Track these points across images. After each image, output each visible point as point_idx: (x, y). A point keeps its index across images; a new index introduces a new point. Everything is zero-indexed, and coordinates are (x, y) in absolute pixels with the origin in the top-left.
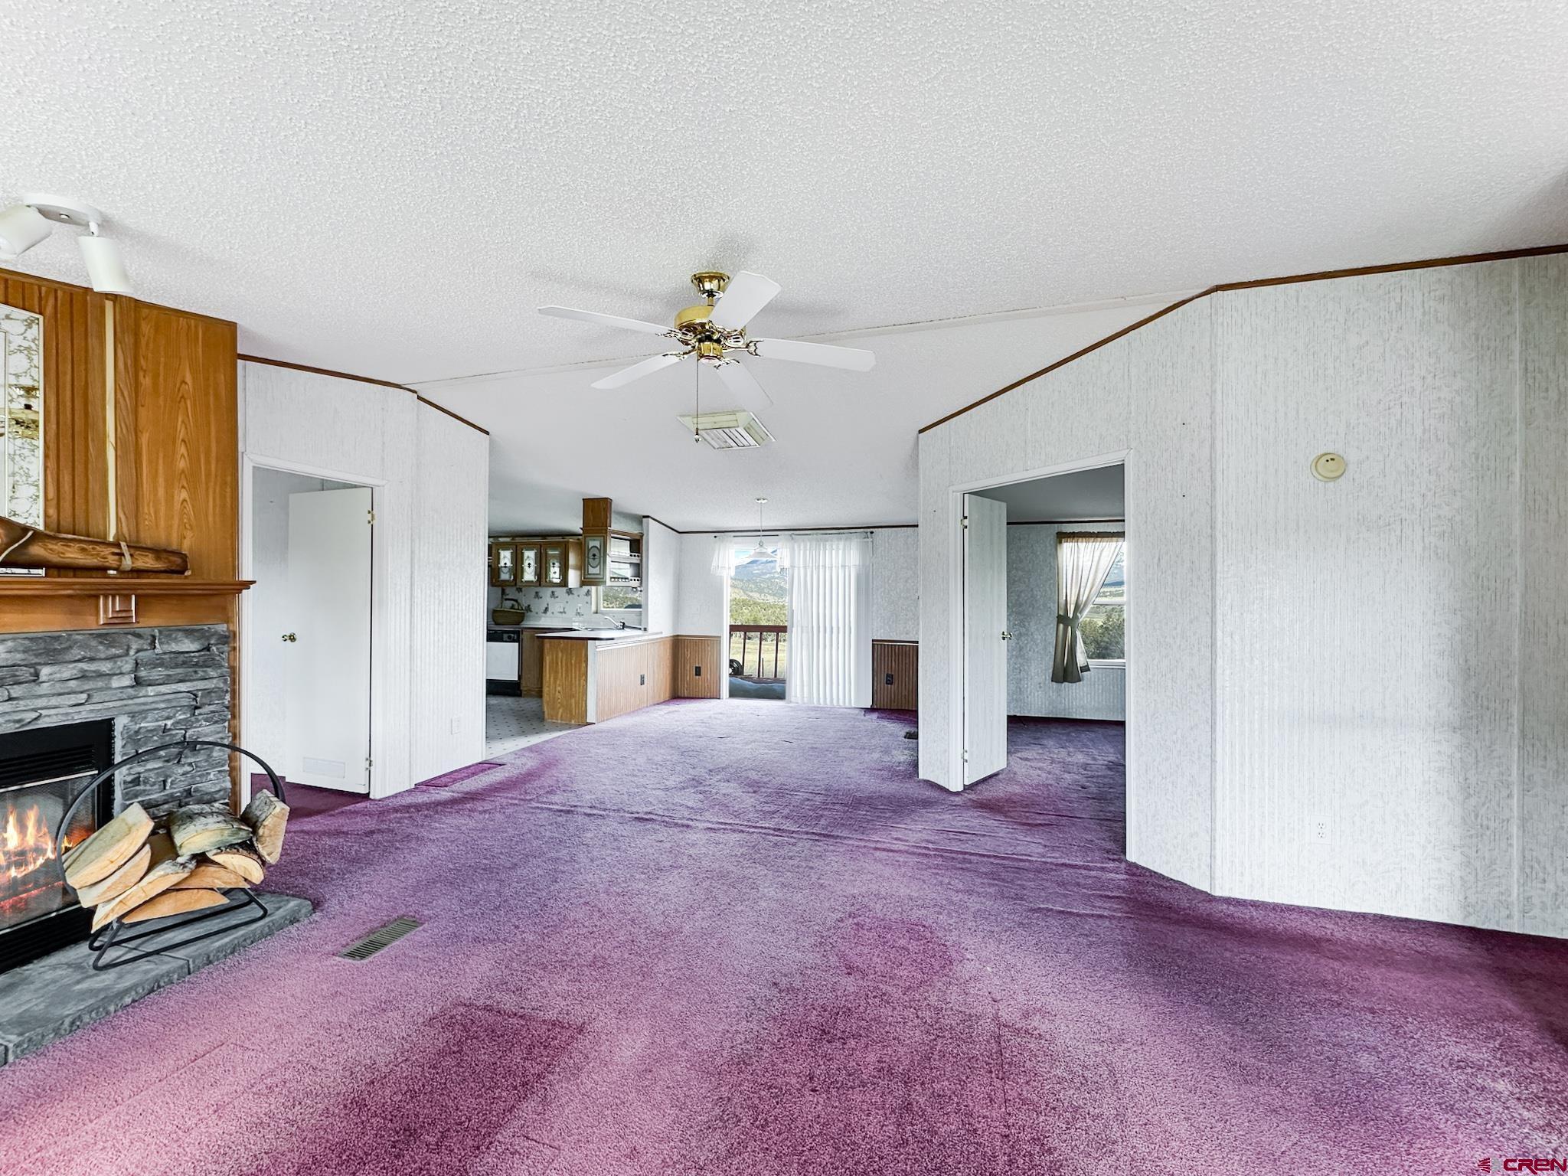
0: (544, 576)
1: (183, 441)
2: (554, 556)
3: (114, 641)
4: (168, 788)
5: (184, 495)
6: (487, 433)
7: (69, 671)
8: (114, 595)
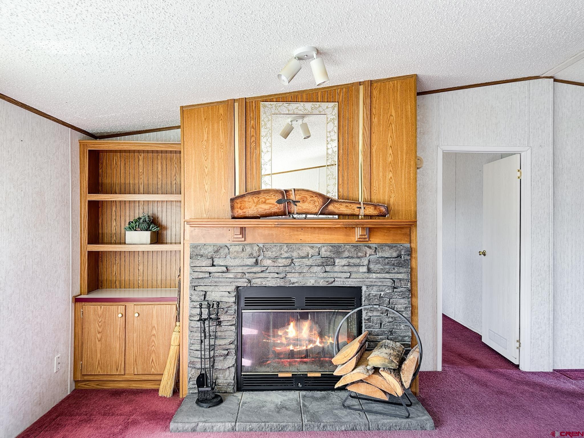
1: (391, 147)
3: (360, 250)
4: (382, 327)
5: (391, 175)
7: (344, 262)
8: (359, 227)
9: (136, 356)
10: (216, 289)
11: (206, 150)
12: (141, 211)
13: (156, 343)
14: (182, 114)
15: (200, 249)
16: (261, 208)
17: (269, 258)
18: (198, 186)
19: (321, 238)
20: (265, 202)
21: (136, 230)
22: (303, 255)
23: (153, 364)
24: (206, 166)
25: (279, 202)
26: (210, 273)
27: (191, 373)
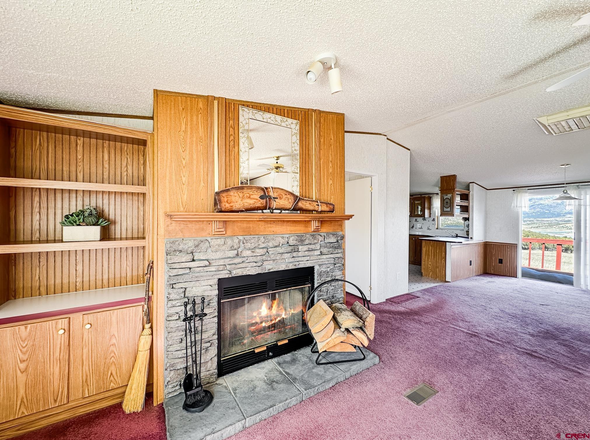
0: (413, 212)
1: (331, 161)
2: (418, 203)
3: (315, 238)
4: (328, 294)
5: (331, 182)
6: (409, 150)
7: (305, 248)
8: (316, 221)
9: (87, 376)
10: (198, 284)
11: (183, 141)
12: (80, 203)
13: (116, 353)
14: (156, 98)
15: (179, 244)
16: (247, 202)
17: (249, 249)
18: (174, 177)
19: (289, 229)
20: (249, 197)
21: (79, 225)
22: (276, 245)
23: (112, 378)
24: (184, 157)
25: (262, 197)
26: (190, 269)
27: (170, 376)
